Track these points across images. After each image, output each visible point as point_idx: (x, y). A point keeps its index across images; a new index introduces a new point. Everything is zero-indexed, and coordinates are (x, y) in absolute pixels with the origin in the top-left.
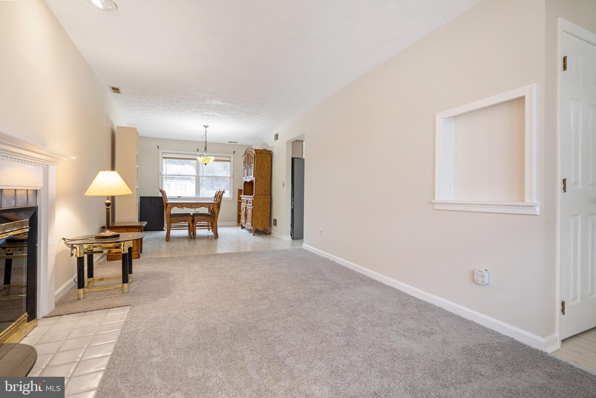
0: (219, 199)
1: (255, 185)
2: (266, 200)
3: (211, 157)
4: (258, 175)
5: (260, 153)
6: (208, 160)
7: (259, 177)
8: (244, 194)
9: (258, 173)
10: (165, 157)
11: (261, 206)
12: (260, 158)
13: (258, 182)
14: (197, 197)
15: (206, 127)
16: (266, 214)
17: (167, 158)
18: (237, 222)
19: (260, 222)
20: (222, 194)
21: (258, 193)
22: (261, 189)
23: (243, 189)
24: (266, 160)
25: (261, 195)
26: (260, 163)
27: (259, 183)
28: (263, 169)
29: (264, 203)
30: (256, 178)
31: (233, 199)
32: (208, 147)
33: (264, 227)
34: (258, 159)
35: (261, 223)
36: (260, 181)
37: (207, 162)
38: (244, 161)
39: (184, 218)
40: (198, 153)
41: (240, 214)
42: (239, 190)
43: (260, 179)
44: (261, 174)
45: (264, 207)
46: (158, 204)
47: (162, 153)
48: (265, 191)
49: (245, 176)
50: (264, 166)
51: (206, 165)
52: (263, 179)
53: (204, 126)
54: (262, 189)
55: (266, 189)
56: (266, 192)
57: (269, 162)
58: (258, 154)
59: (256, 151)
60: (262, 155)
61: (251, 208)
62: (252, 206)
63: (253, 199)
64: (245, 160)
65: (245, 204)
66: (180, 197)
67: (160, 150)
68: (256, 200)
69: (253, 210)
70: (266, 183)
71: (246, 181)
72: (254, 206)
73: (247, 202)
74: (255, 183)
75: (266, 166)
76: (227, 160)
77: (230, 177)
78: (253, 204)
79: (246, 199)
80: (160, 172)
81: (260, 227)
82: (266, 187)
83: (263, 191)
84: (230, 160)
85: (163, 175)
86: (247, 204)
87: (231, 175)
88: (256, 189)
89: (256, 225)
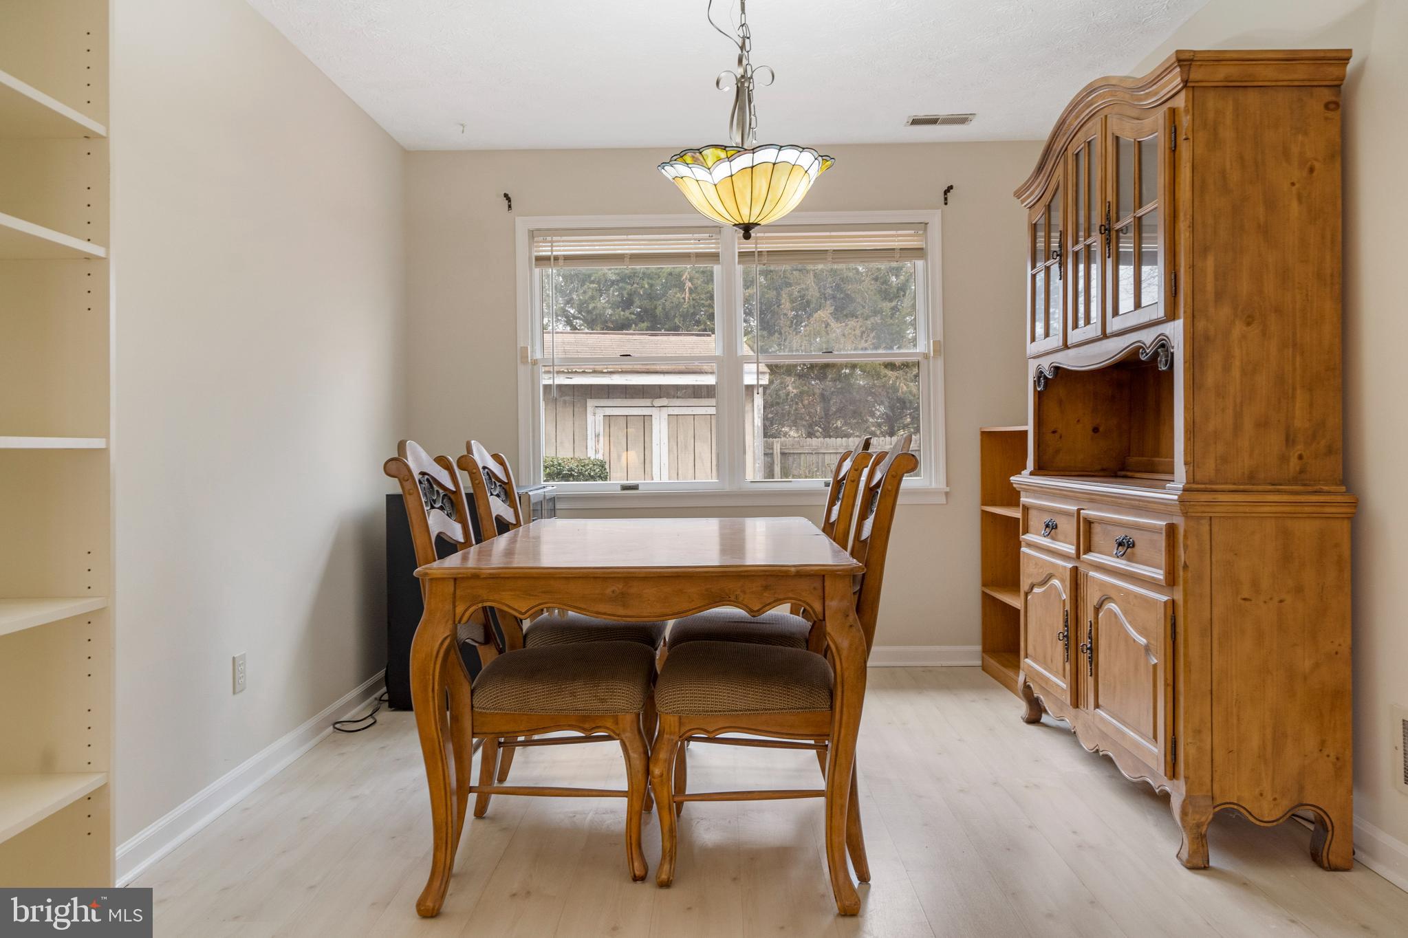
0: (863, 517)
1: (1193, 386)
2: (1306, 529)
3: (789, 155)
4: (1219, 296)
5: (1230, 87)
6: (761, 183)
7: (1225, 311)
8: (1040, 469)
9: (1216, 274)
10: (547, 259)
11: (1255, 585)
12: (1227, 134)
13: (1215, 359)
14: (727, 488)
16: (1317, 665)
17: (556, 258)
18: (979, 648)
19: (1255, 742)
20: (894, 478)
21: (1224, 460)
22: (1248, 425)
23: (1030, 428)
24: (1295, 150)
25: (1252, 478)
27: (1227, 368)
28: (1264, 230)
29: (1286, 558)
30: (1201, 324)
31: (947, 494)
33: (1301, 789)
34: (1211, 144)
35: (1262, 747)
36: (1237, 352)
37: (756, 211)
38: (1038, 216)
39: (573, 694)
41: (1015, 602)
42: (983, 433)
44: (1245, 287)
45: (1289, 599)
47: (532, 233)
48: (1289, 440)
49: (1057, 325)
50: (1273, 206)
51: (747, 236)
52: (1264, 333)
54: (1263, 424)
55: (1300, 421)
56: (1299, 448)
57: (1317, 165)
58: (1212, 102)
60: (1252, 100)
61: (1156, 601)
62: (1171, 580)
63: (1179, 521)
64: (1049, 208)
65: (1070, 549)
66: (635, 487)
67: (519, 220)
68: (1205, 528)
69: (1174, 625)
70: (1298, 359)
71: (1057, 368)
72: (1185, 582)
73: (1090, 537)
74: (1187, 365)
75: (1295, 204)
76: (901, 249)
77: (926, 356)
78: (1181, 573)
79: (1076, 508)
80: (521, 344)
81: (1257, 792)
82: (1301, 398)
83: (1274, 440)
84: (922, 249)
85: (537, 360)
86: (1085, 554)
87: (932, 341)
88: (1197, 420)
89: (1219, 755)
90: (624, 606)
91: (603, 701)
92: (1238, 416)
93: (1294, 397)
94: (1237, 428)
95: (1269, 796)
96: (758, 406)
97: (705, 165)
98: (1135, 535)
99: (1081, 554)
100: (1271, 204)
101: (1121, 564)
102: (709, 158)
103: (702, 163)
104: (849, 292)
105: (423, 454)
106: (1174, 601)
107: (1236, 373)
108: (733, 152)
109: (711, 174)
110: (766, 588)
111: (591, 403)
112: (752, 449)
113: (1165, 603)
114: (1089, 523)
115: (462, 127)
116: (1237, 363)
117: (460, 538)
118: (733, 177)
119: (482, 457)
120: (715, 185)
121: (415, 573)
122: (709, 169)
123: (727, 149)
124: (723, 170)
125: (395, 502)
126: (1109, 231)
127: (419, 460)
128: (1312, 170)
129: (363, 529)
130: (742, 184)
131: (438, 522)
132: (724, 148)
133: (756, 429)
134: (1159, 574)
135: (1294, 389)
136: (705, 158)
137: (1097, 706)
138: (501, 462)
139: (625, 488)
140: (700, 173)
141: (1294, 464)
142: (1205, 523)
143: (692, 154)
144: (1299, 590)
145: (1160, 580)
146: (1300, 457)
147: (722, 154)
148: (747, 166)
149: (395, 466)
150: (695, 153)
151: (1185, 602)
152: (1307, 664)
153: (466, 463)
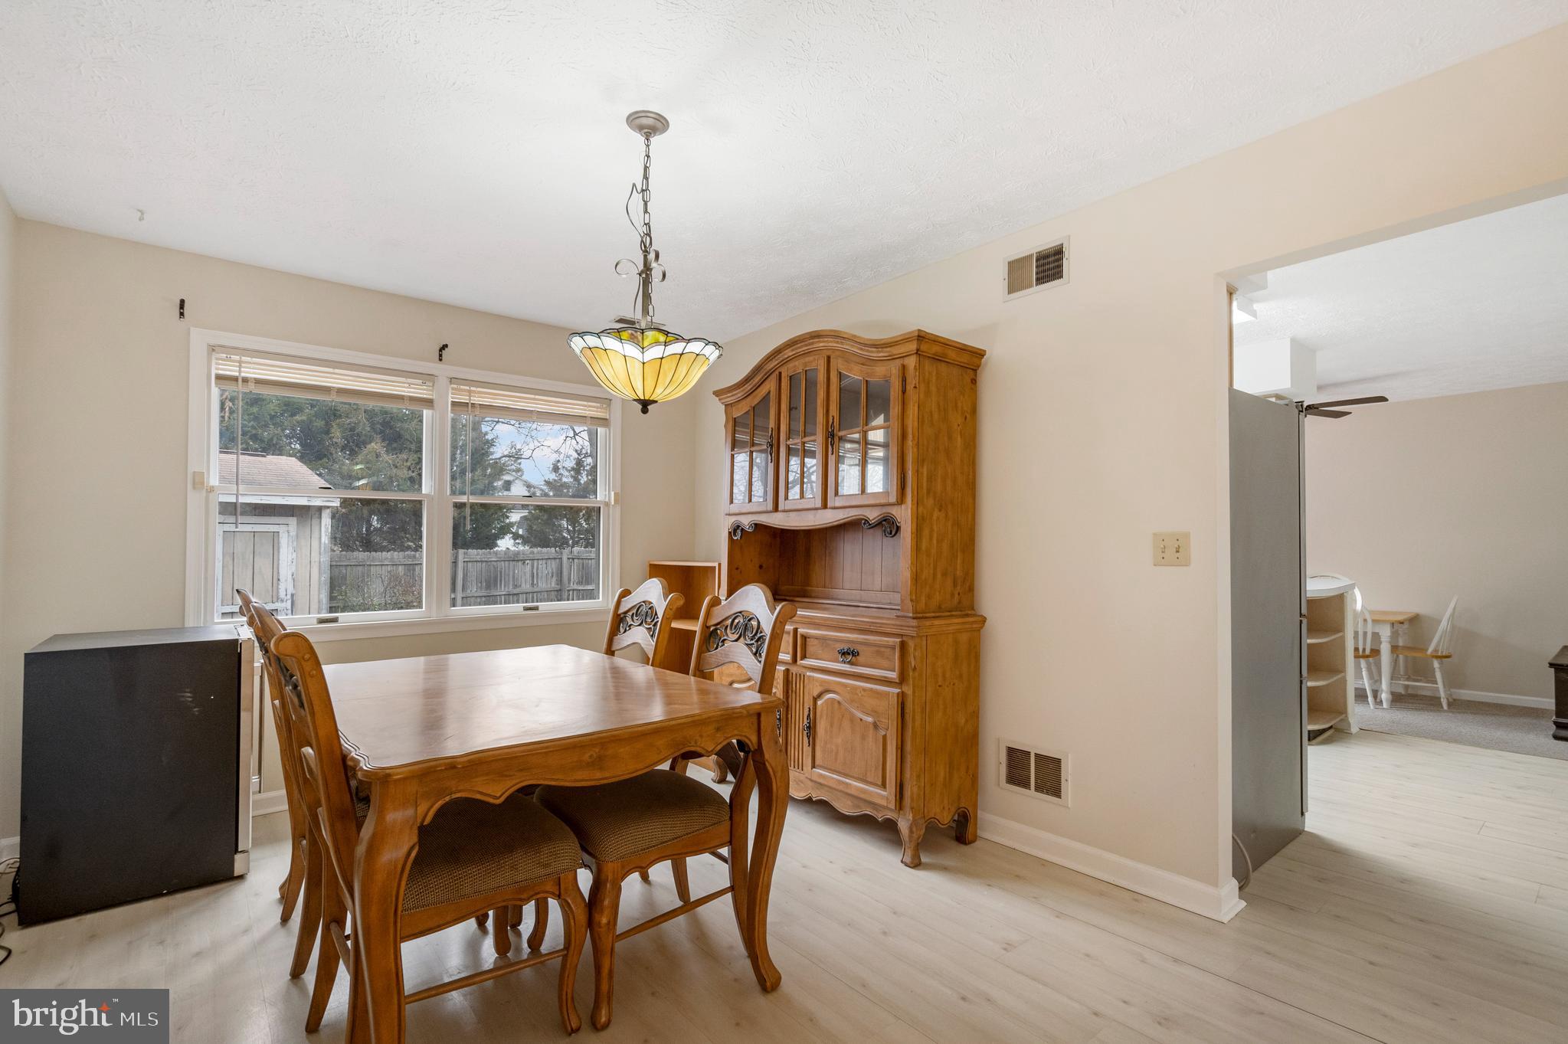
1: (917, 549)
2: (963, 640)
4: (929, 491)
5: (937, 359)
7: (932, 501)
9: (930, 479)
10: (233, 379)
12: (933, 389)
13: (927, 531)
15: (649, 125)
17: (245, 380)
19: (942, 776)
21: (929, 596)
22: (939, 573)
24: (960, 405)
25: (940, 608)
26: (936, 416)
27: (931, 537)
28: (948, 452)
30: (922, 509)
34: (928, 393)
35: (945, 778)
36: (935, 527)
38: (741, 413)
40: (440, 366)
42: (651, 566)
43: (936, 514)
44: (939, 487)
45: (957, 683)
46: (188, 696)
47: (212, 349)
48: (955, 585)
50: (950, 438)
51: (645, 411)
52: (946, 517)
54: (944, 574)
55: (959, 572)
56: (959, 588)
57: (967, 414)
58: (928, 366)
59: (924, 347)
60: (943, 367)
61: (887, 694)
62: (903, 679)
64: (753, 409)
67: (190, 330)
68: (924, 643)
69: (903, 709)
70: (959, 533)
71: (756, 524)
72: (914, 678)
73: (805, 648)
74: (913, 536)
75: (959, 439)
76: (591, 417)
77: (607, 504)
78: (911, 674)
79: (792, 628)
80: (193, 467)
81: (942, 808)
82: (959, 558)
83: (949, 584)
84: (607, 419)
85: (213, 487)
86: (801, 660)
87: (613, 493)
88: (918, 571)
89: (927, 789)
90: (601, 769)
92: (935, 569)
93: (957, 557)
94: (935, 575)
95: (947, 809)
96: (326, 525)
97: (641, 344)
98: (858, 648)
99: (798, 659)
101: (846, 668)
102: (648, 340)
103: (639, 342)
104: (398, 430)
106: (903, 692)
107: (935, 542)
108: (672, 339)
109: (643, 353)
110: (718, 729)
112: (317, 564)
113: (898, 694)
114: (805, 638)
115: (139, 214)
116: (935, 535)
118: (663, 360)
120: (644, 363)
122: (643, 348)
123: (669, 335)
124: (656, 352)
126: (833, 436)
128: (965, 418)
130: (668, 366)
132: (667, 333)
133: (322, 546)
134: (893, 675)
135: (957, 552)
136: (645, 337)
137: (813, 766)
140: (631, 350)
141: (956, 599)
142: (924, 638)
143: (633, 332)
144: (960, 677)
145: (894, 679)
146: (959, 594)
147: (662, 338)
148: (676, 352)
150: (636, 332)
151: (914, 692)
152: (962, 722)
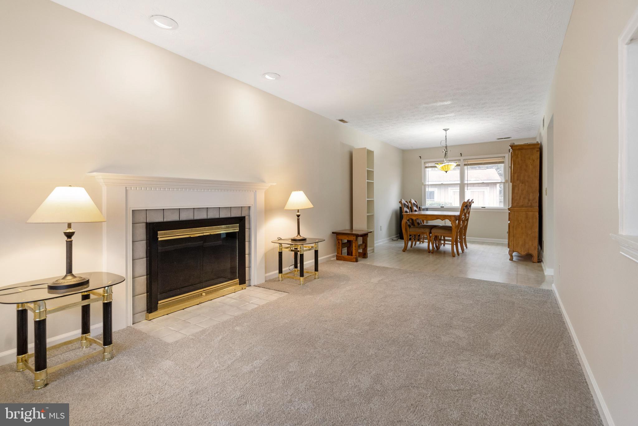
1: (513, 193)
2: (530, 213)
4: (517, 180)
5: (519, 149)
7: (518, 182)
9: (518, 176)
10: (427, 167)
11: (521, 221)
12: (519, 156)
15: (446, 130)
20: (471, 203)
21: (518, 203)
22: (522, 198)
24: (530, 158)
25: (522, 206)
26: (520, 162)
27: (518, 190)
28: (526, 170)
29: (527, 217)
30: (514, 184)
32: (449, 152)
33: (528, 250)
34: (517, 157)
35: (522, 244)
36: (520, 188)
40: (461, 157)
44: (522, 178)
47: (425, 162)
48: (529, 200)
51: (446, 172)
52: (525, 185)
53: (443, 130)
54: (524, 198)
55: (531, 198)
56: (530, 202)
57: (535, 160)
58: (517, 152)
59: (514, 148)
62: (510, 220)
63: (510, 212)
66: (443, 207)
67: (422, 160)
68: (513, 213)
70: (531, 189)
72: (512, 220)
75: (531, 166)
76: (499, 162)
80: (422, 182)
81: (521, 250)
82: (531, 195)
83: (526, 201)
84: (503, 161)
85: (425, 184)
88: (514, 197)
89: (515, 245)
90: (426, 219)
91: (425, 230)
92: (520, 197)
93: (530, 194)
94: (520, 198)
95: (523, 251)
100: (527, 166)
105: (404, 200)
107: (520, 191)
111: (449, 188)
117: (409, 212)
119: (413, 201)
121: (403, 214)
125: (401, 208)
127: (403, 201)
128: (534, 161)
129: (396, 212)
131: (405, 209)
138: (416, 202)
139: (441, 207)
141: (530, 204)
142: (513, 212)
144: (529, 222)
149: (400, 202)
151: (512, 223)
152: (530, 233)
153: (410, 202)
